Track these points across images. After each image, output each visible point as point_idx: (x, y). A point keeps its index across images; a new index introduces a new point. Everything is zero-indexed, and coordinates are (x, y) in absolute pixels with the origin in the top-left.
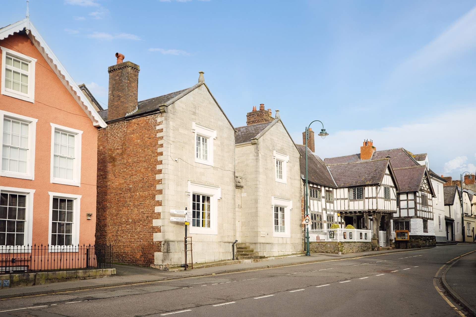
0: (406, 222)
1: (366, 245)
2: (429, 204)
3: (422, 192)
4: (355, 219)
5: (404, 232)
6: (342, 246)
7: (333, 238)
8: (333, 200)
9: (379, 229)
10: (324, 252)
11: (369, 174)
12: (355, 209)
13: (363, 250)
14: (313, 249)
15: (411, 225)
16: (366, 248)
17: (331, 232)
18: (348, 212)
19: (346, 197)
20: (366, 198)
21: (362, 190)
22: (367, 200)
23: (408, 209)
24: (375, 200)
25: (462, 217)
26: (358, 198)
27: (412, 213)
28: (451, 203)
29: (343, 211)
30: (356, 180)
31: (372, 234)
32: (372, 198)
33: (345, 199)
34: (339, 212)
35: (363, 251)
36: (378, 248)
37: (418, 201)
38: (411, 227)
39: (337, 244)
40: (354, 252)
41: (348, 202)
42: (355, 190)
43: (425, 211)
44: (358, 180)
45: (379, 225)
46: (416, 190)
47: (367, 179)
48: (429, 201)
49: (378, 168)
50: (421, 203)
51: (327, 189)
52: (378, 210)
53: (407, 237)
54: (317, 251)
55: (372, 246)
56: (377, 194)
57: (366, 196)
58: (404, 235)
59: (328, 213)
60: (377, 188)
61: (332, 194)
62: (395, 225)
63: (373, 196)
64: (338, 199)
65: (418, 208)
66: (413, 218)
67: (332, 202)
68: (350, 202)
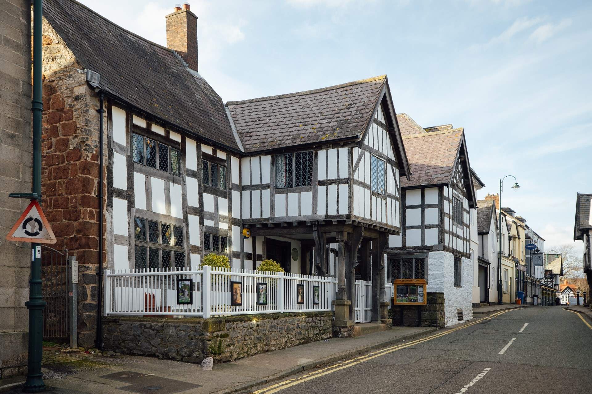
0: (417, 260)
1: (313, 324)
2: (465, 221)
3: (454, 190)
4: (294, 249)
5: (414, 285)
6: (219, 333)
7: (187, 304)
8: (227, 188)
9: (354, 276)
10: (157, 354)
11: (331, 116)
12: (289, 215)
13: (303, 339)
14: (123, 342)
15: (430, 267)
16: (316, 332)
17: (182, 280)
18: (269, 226)
19: (267, 179)
20: (321, 183)
21: (309, 160)
22: (321, 189)
23: (423, 227)
24: (344, 188)
25: (498, 259)
26: (298, 185)
27: (432, 237)
28: (484, 231)
29: (258, 220)
30: (295, 133)
31: (334, 287)
32: (338, 182)
33: (262, 187)
34: (247, 226)
35: (304, 343)
36: (350, 330)
37: (446, 210)
38: (429, 272)
39: (200, 327)
40: (274, 348)
41: (272, 196)
42: (292, 160)
43: (458, 237)
44: (300, 132)
45: (353, 264)
46: (444, 182)
47: (324, 129)
48: (464, 213)
49: (355, 102)
50: (452, 215)
51: (207, 150)
52: (353, 218)
53: (422, 296)
54: (135, 351)
55: (332, 324)
56: (352, 169)
57: (321, 176)
58: (414, 292)
59: (208, 223)
60: (351, 153)
61: (224, 171)
62: (391, 266)
63: (341, 177)
64: (244, 188)
65: (446, 227)
66: (435, 251)
67: (225, 193)
68: (277, 196)
